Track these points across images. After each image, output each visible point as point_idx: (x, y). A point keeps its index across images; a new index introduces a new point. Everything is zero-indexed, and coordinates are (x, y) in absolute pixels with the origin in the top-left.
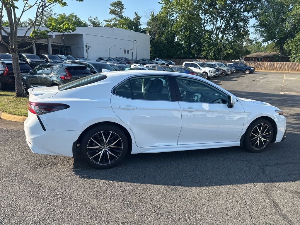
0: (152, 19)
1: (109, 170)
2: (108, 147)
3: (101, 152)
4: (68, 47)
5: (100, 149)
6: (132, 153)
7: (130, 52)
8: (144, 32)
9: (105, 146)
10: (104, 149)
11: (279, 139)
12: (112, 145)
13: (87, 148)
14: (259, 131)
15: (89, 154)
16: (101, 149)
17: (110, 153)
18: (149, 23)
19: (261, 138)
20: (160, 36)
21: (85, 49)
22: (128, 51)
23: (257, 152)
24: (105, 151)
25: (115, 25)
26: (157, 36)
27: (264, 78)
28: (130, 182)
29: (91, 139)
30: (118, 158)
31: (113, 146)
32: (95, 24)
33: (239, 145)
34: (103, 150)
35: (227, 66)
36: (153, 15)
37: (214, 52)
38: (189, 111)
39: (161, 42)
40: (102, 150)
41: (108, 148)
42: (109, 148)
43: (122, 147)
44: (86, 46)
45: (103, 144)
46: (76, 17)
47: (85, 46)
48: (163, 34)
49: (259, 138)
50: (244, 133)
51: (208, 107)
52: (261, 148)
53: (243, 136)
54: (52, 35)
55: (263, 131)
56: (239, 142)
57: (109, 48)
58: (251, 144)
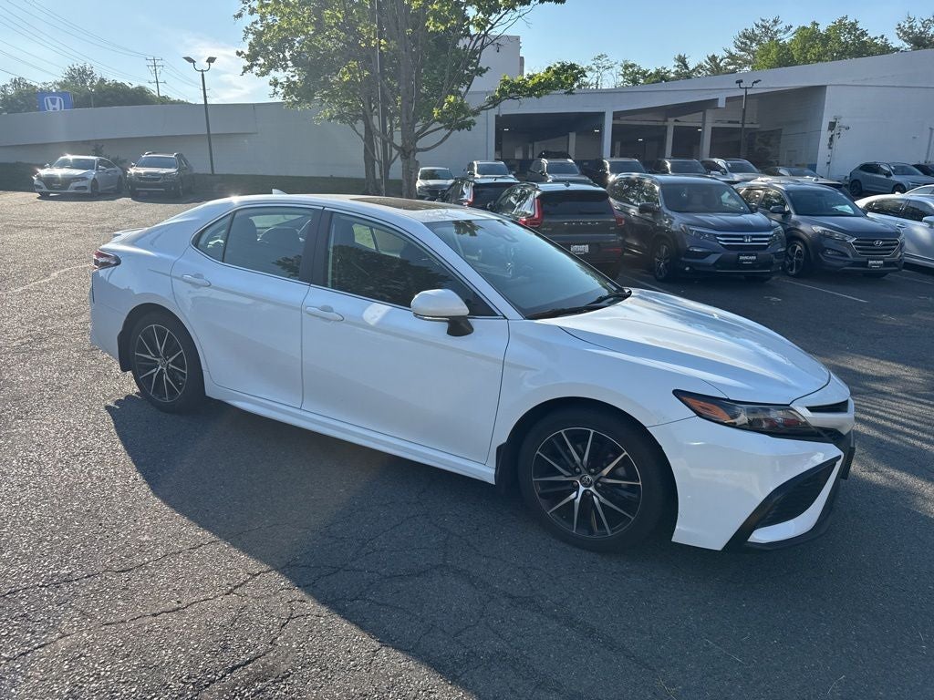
2: (167, 362)
4: (771, 133)
6: (207, 395)
10: (161, 365)
11: (691, 531)
13: (136, 353)
21: (825, 134)
29: (140, 337)
30: (180, 394)
33: (491, 481)
34: (160, 367)
38: (322, 318)
40: (157, 366)
41: (167, 365)
43: (186, 373)
44: (832, 126)
46: (852, 28)
47: (825, 125)
49: (582, 489)
50: (505, 440)
51: (379, 316)
52: (591, 532)
53: (499, 449)
54: (717, 99)
55: (597, 462)
56: (493, 472)
57: (931, 129)
58: (540, 495)
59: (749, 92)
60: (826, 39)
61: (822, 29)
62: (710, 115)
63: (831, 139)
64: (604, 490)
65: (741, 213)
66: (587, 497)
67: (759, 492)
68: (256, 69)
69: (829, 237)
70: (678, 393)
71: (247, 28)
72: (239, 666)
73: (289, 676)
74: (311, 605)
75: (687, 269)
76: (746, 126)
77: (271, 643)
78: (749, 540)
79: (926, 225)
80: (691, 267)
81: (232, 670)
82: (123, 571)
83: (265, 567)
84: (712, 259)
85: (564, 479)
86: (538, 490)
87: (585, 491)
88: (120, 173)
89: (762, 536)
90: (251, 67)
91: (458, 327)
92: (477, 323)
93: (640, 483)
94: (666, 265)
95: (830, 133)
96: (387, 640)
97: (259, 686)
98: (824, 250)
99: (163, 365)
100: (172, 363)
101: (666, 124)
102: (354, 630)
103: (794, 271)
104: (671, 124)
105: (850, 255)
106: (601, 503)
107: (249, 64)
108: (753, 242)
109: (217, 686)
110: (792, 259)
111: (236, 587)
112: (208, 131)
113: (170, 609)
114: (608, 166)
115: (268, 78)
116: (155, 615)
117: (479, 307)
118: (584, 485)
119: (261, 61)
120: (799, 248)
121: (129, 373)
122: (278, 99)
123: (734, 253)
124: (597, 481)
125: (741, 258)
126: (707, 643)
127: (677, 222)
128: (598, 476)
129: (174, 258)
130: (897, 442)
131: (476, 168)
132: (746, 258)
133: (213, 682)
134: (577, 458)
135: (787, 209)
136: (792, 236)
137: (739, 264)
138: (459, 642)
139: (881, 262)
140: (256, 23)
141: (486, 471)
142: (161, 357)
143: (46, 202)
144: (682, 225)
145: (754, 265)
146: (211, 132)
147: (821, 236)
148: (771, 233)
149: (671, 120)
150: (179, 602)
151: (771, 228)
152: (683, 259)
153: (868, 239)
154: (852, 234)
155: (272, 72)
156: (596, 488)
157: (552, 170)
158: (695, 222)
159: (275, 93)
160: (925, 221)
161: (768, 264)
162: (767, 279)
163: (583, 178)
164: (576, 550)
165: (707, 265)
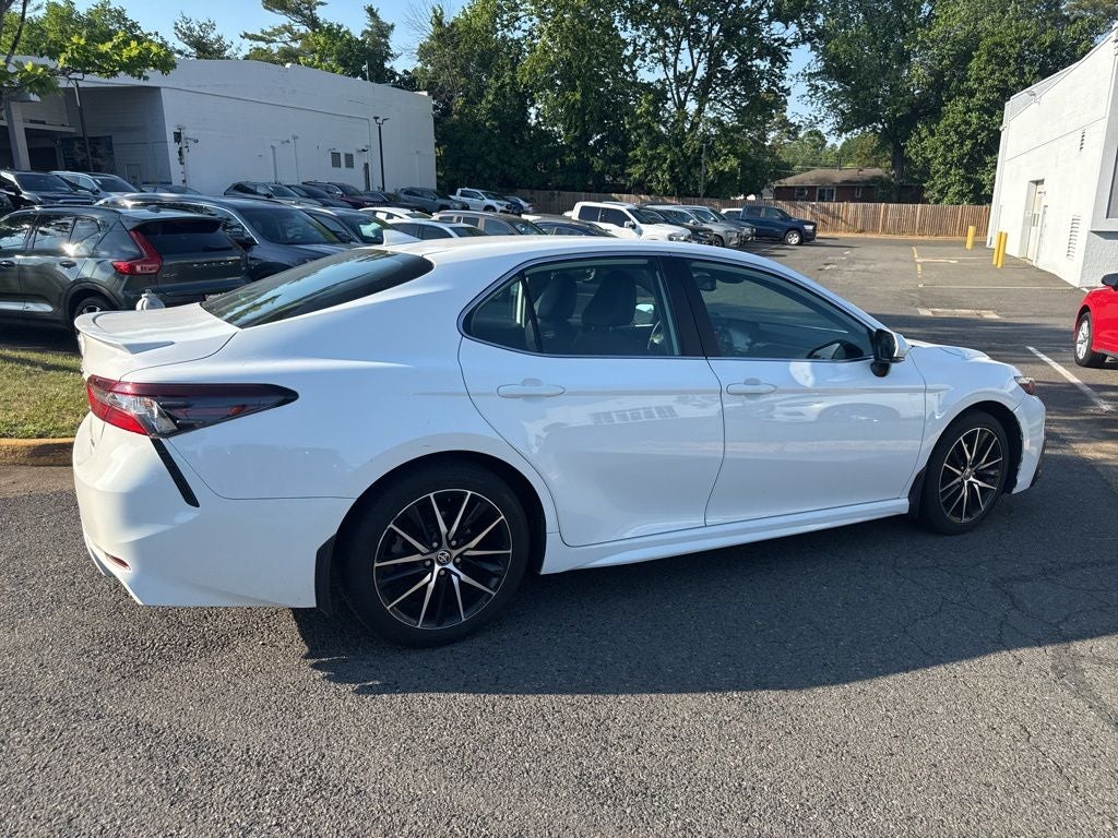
0: (439, 37)
1: (461, 649)
2: (455, 553)
3: (428, 578)
4: (95, 141)
5: (425, 567)
6: (543, 572)
7: (359, 162)
8: (409, 83)
9: (443, 553)
10: (440, 564)
11: (1024, 479)
12: (471, 548)
13: (376, 565)
14: (968, 457)
15: (382, 589)
16: (428, 563)
17: (463, 576)
18: (425, 53)
19: (972, 479)
20: (470, 102)
21: (173, 148)
22: (349, 158)
23: (961, 530)
24: (443, 572)
25: (289, 55)
26: (459, 102)
27: (852, 261)
28: (573, 692)
29: (391, 526)
30: (494, 594)
31: (476, 548)
32: (206, 49)
33: (906, 511)
34: (437, 568)
35: (722, 218)
36: (439, 22)
37: (672, 167)
38: (748, 395)
39: (477, 127)
40: (431, 568)
41: (457, 556)
42: (458, 560)
43: (510, 551)
44: (178, 137)
45: (435, 545)
46: (120, 16)
47: (170, 137)
48: (480, 94)
49: (966, 482)
50: (924, 465)
52: (971, 516)
53: (918, 476)
56: (908, 502)
58: (943, 504)
63: (180, 153)
86: (941, 500)
93: (1002, 458)
95: (177, 146)
99: (442, 563)
100: (477, 546)
106: (979, 488)
124: (977, 470)
128: (978, 466)
141: (901, 504)
156: (974, 477)
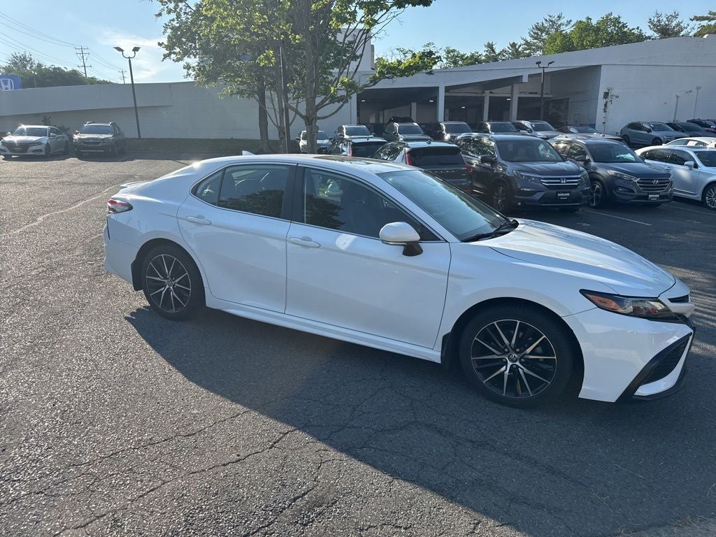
2: (173, 283)
3: (163, 289)
4: (561, 101)
5: (162, 284)
6: (205, 305)
9: (170, 281)
13: (147, 276)
19: (518, 364)
21: (601, 102)
24: (169, 289)
29: (150, 263)
30: (185, 306)
33: (438, 361)
34: (168, 286)
38: (303, 246)
40: (165, 286)
42: (174, 286)
43: (190, 290)
44: (606, 95)
46: (617, 21)
47: (601, 95)
49: (510, 364)
50: (450, 331)
51: (349, 242)
52: (517, 395)
53: (445, 338)
54: (522, 76)
55: (522, 344)
56: (439, 354)
57: (677, 96)
58: (477, 369)
59: (546, 70)
60: (597, 30)
61: (594, 22)
62: (516, 87)
63: (606, 105)
64: (527, 363)
65: (556, 161)
66: (514, 370)
67: (641, 361)
68: (173, 56)
69: (620, 178)
70: (583, 292)
71: (166, 24)
72: (298, 497)
73: (336, 502)
74: (332, 453)
75: (519, 204)
76: (545, 96)
77: (315, 481)
78: (635, 394)
79: (687, 168)
80: (521, 202)
81: (295, 500)
82: (188, 435)
83: (291, 428)
84: (538, 196)
85: (496, 357)
86: (475, 366)
87: (512, 366)
88: (67, 138)
89: (644, 391)
90: (169, 55)
91: (411, 249)
92: (424, 245)
93: (555, 357)
94: (503, 201)
95: (605, 101)
96: (395, 474)
97: (318, 510)
98: (617, 188)
99: (170, 286)
100: (178, 283)
101: (483, 95)
102: (370, 470)
103: (594, 204)
104: (487, 95)
105: (635, 191)
106: (525, 373)
107: (168, 52)
108: (567, 182)
109: (288, 512)
110: (592, 195)
111: (275, 443)
112: (135, 104)
113: (234, 460)
114: (444, 128)
115: (182, 63)
116: (224, 465)
117: (427, 235)
118: (511, 361)
119: (178, 50)
120: (597, 186)
121: (142, 291)
122: (191, 79)
123: (555, 191)
124: (522, 357)
125: (559, 195)
126: (617, 467)
127: (510, 169)
128: (523, 354)
129: (178, 204)
130: (701, 324)
131: (345, 131)
132: (562, 194)
133: (284, 509)
134: (506, 341)
135: (587, 158)
136: (593, 178)
137: (557, 199)
138: (446, 473)
139: (658, 196)
140: (173, 20)
141: (434, 354)
142: (168, 279)
143: (10, 163)
144: (514, 171)
145: (568, 200)
146: (137, 106)
147: (614, 177)
148: (579, 176)
149: (487, 92)
150: (238, 455)
151: (579, 172)
152: (516, 196)
153: (648, 179)
154: (637, 175)
155: (186, 58)
156: (521, 363)
157: (402, 131)
158: (524, 169)
159: (189, 75)
160: (686, 165)
161: (578, 199)
162: (576, 210)
163: (426, 137)
164: (506, 408)
165: (534, 201)
